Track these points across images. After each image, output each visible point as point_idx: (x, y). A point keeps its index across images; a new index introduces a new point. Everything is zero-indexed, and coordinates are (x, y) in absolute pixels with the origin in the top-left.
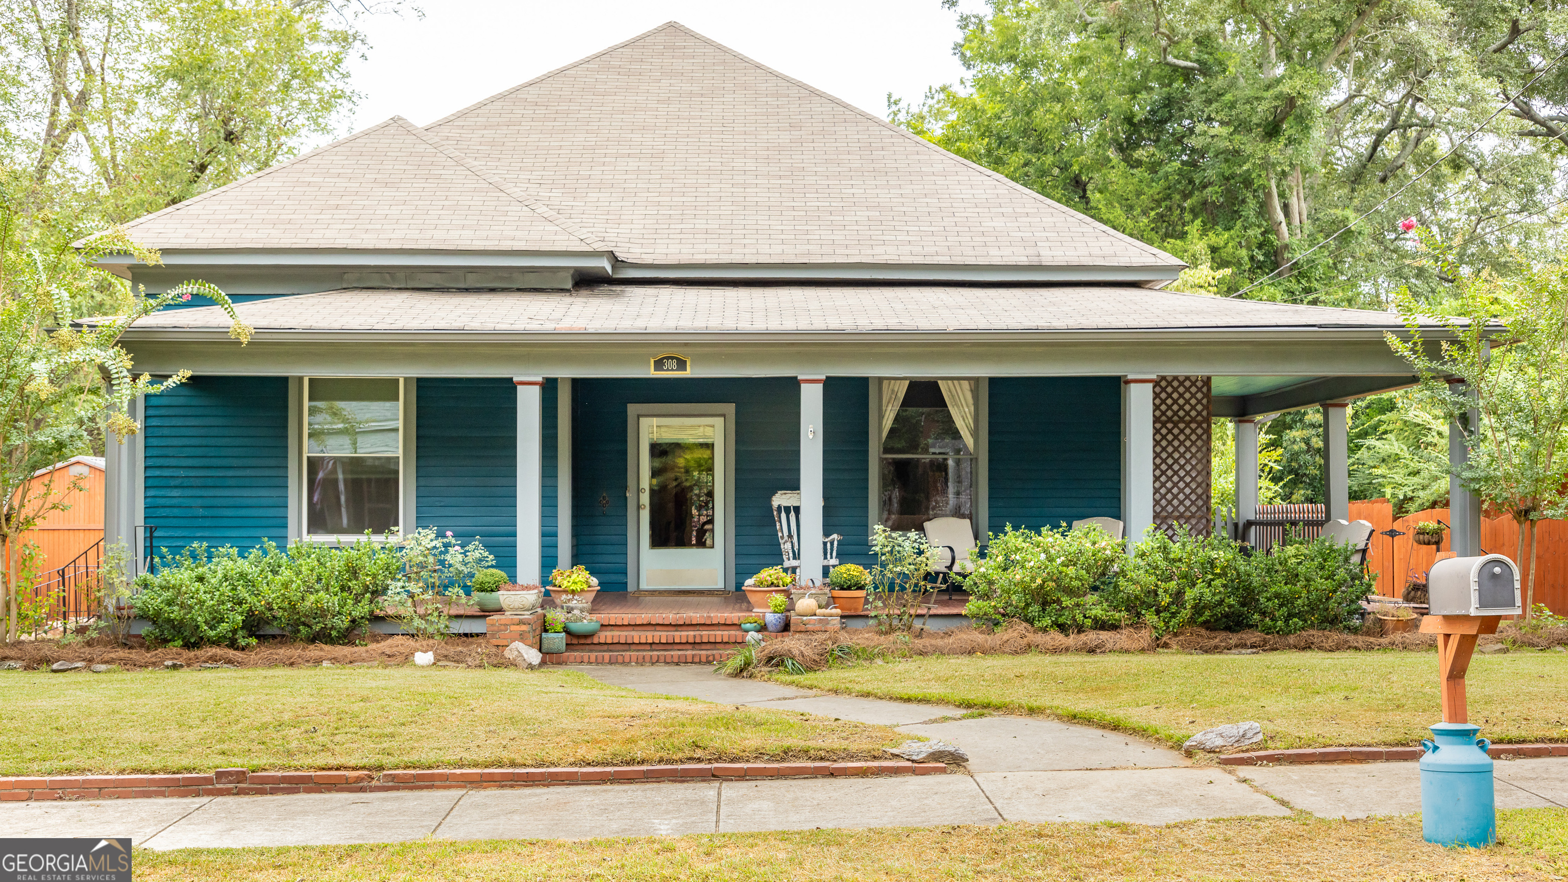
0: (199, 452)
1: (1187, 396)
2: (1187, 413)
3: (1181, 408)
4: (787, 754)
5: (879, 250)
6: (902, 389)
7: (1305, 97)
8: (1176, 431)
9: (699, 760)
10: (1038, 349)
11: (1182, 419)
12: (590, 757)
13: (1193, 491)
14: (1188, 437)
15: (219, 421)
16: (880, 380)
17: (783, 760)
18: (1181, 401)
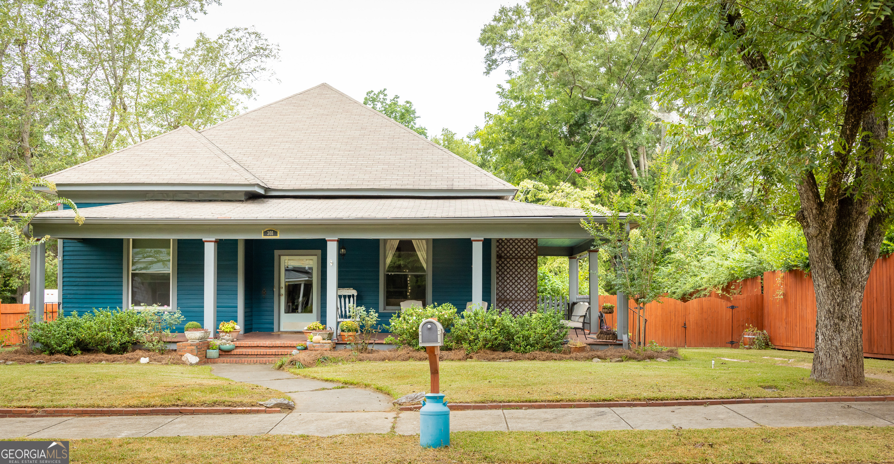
0: (85, 270)
1: (527, 247)
2: (527, 255)
3: (524, 252)
4: (215, 403)
5: (382, 183)
6: (396, 244)
7: (638, 114)
8: (522, 262)
9: (177, 406)
10: (431, 227)
11: (524, 257)
12: (132, 404)
13: (529, 289)
14: (527, 265)
15: (94, 257)
16: (385, 241)
17: (213, 406)
18: (524, 249)
